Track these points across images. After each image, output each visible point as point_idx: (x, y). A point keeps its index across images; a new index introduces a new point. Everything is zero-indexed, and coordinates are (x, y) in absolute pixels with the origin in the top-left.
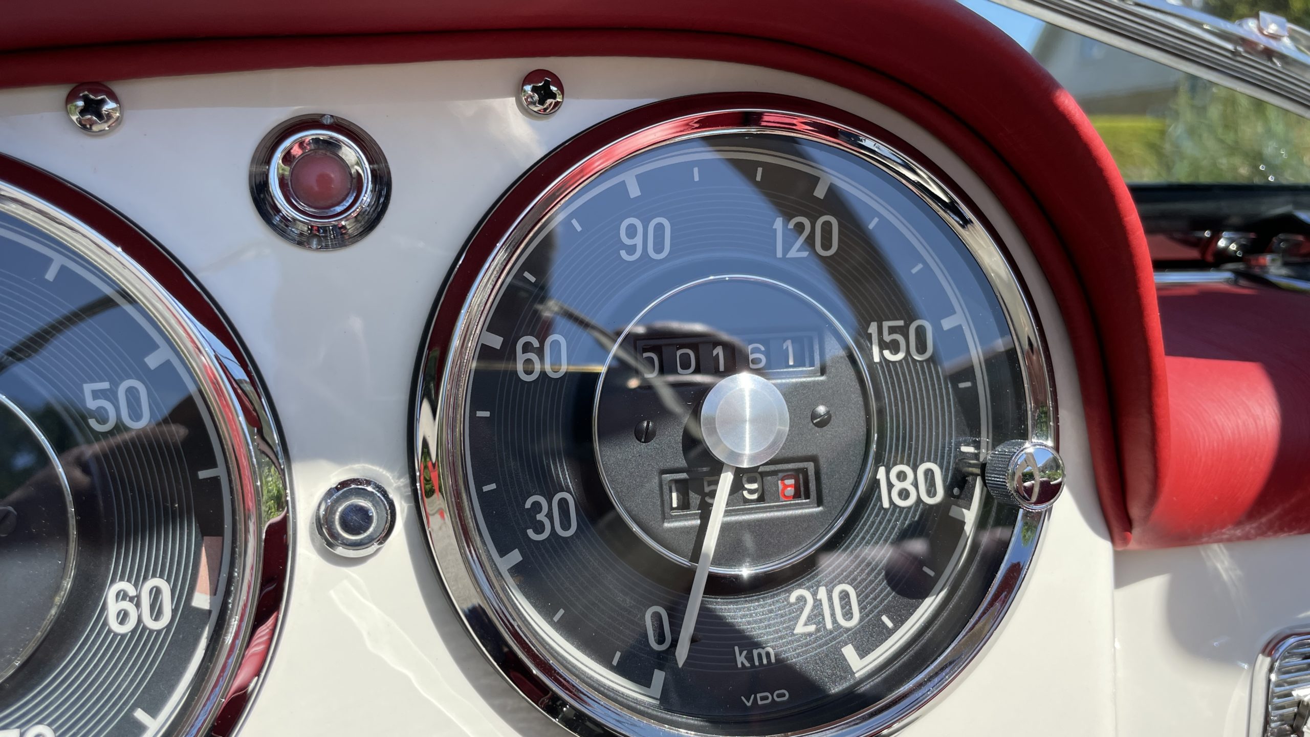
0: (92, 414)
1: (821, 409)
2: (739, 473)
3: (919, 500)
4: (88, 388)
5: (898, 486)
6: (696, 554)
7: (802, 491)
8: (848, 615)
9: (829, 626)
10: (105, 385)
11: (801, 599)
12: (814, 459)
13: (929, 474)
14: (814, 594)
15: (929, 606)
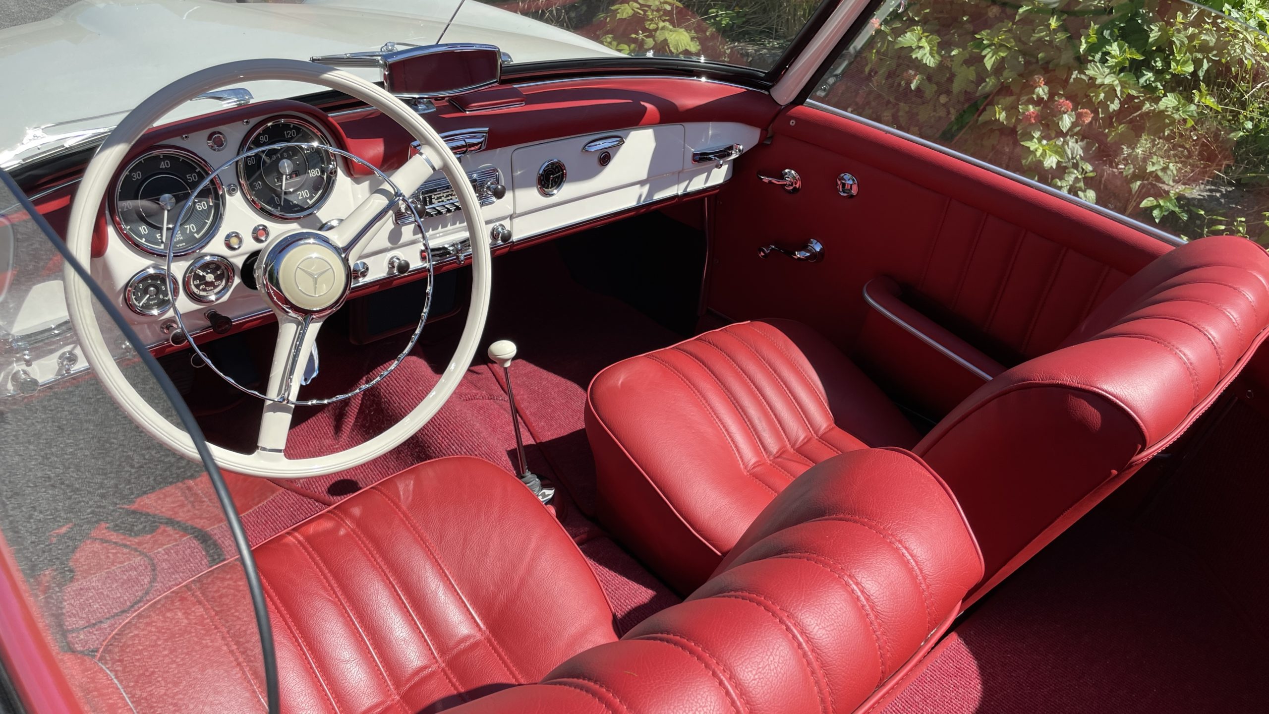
0: (188, 179)
1: (298, 163)
2: (286, 175)
3: (316, 175)
4: (188, 176)
5: (312, 173)
6: (281, 189)
8: (307, 195)
9: (304, 197)
11: (299, 193)
12: (298, 171)
13: (317, 170)
15: (320, 192)
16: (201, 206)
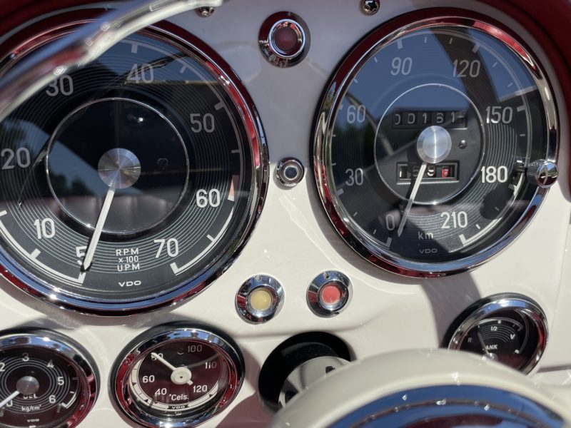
0: (192, 125)
1: (463, 142)
3: (497, 180)
4: (192, 115)
6: (408, 196)
8: (463, 223)
9: (455, 226)
10: (199, 115)
11: (446, 216)
12: (458, 162)
13: (503, 171)
14: (451, 214)
15: (494, 223)
16: (208, 198)
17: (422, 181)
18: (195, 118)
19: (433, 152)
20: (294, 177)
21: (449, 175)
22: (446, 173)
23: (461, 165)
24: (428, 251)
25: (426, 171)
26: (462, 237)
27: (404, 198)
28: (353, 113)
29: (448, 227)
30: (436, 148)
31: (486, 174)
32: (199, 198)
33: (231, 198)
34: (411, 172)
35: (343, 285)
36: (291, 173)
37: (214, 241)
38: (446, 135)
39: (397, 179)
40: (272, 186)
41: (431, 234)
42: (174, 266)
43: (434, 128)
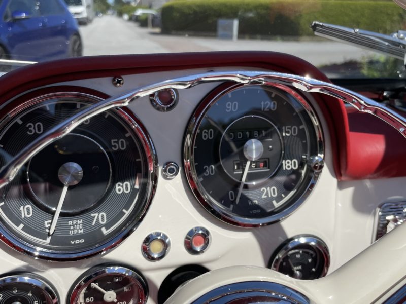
0: (113, 146)
1: (271, 147)
3: (292, 168)
4: (112, 141)
5: (287, 165)
7: (265, 166)
8: (274, 194)
9: (270, 196)
10: (116, 140)
11: (264, 190)
12: (269, 159)
13: (295, 162)
14: (267, 189)
15: (292, 193)
16: (123, 187)
17: (249, 170)
18: (114, 142)
19: (253, 154)
20: (173, 172)
21: (264, 166)
22: (262, 165)
23: (271, 160)
24: (255, 212)
25: (251, 165)
26: (274, 202)
27: (238, 181)
28: (206, 134)
29: (266, 197)
30: (254, 152)
31: (285, 165)
32: (117, 188)
33: (137, 187)
34: (242, 166)
35: (205, 235)
36: (171, 171)
37: (127, 213)
38: (260, 144)
39: (234, 170)
40: (160, 178)
41: (256, 202)
42: (103, 229)
43: (253, 140)
